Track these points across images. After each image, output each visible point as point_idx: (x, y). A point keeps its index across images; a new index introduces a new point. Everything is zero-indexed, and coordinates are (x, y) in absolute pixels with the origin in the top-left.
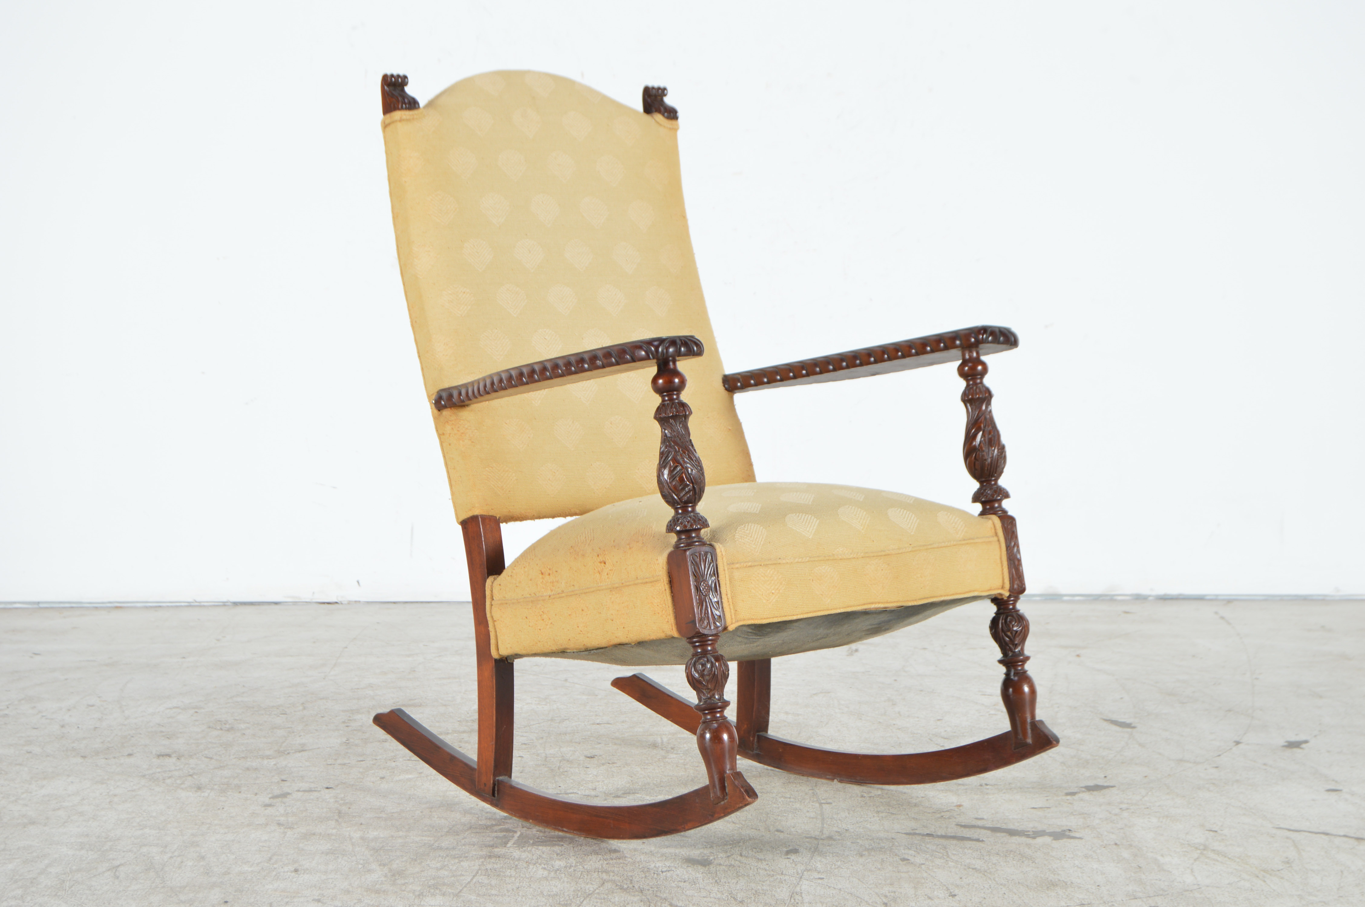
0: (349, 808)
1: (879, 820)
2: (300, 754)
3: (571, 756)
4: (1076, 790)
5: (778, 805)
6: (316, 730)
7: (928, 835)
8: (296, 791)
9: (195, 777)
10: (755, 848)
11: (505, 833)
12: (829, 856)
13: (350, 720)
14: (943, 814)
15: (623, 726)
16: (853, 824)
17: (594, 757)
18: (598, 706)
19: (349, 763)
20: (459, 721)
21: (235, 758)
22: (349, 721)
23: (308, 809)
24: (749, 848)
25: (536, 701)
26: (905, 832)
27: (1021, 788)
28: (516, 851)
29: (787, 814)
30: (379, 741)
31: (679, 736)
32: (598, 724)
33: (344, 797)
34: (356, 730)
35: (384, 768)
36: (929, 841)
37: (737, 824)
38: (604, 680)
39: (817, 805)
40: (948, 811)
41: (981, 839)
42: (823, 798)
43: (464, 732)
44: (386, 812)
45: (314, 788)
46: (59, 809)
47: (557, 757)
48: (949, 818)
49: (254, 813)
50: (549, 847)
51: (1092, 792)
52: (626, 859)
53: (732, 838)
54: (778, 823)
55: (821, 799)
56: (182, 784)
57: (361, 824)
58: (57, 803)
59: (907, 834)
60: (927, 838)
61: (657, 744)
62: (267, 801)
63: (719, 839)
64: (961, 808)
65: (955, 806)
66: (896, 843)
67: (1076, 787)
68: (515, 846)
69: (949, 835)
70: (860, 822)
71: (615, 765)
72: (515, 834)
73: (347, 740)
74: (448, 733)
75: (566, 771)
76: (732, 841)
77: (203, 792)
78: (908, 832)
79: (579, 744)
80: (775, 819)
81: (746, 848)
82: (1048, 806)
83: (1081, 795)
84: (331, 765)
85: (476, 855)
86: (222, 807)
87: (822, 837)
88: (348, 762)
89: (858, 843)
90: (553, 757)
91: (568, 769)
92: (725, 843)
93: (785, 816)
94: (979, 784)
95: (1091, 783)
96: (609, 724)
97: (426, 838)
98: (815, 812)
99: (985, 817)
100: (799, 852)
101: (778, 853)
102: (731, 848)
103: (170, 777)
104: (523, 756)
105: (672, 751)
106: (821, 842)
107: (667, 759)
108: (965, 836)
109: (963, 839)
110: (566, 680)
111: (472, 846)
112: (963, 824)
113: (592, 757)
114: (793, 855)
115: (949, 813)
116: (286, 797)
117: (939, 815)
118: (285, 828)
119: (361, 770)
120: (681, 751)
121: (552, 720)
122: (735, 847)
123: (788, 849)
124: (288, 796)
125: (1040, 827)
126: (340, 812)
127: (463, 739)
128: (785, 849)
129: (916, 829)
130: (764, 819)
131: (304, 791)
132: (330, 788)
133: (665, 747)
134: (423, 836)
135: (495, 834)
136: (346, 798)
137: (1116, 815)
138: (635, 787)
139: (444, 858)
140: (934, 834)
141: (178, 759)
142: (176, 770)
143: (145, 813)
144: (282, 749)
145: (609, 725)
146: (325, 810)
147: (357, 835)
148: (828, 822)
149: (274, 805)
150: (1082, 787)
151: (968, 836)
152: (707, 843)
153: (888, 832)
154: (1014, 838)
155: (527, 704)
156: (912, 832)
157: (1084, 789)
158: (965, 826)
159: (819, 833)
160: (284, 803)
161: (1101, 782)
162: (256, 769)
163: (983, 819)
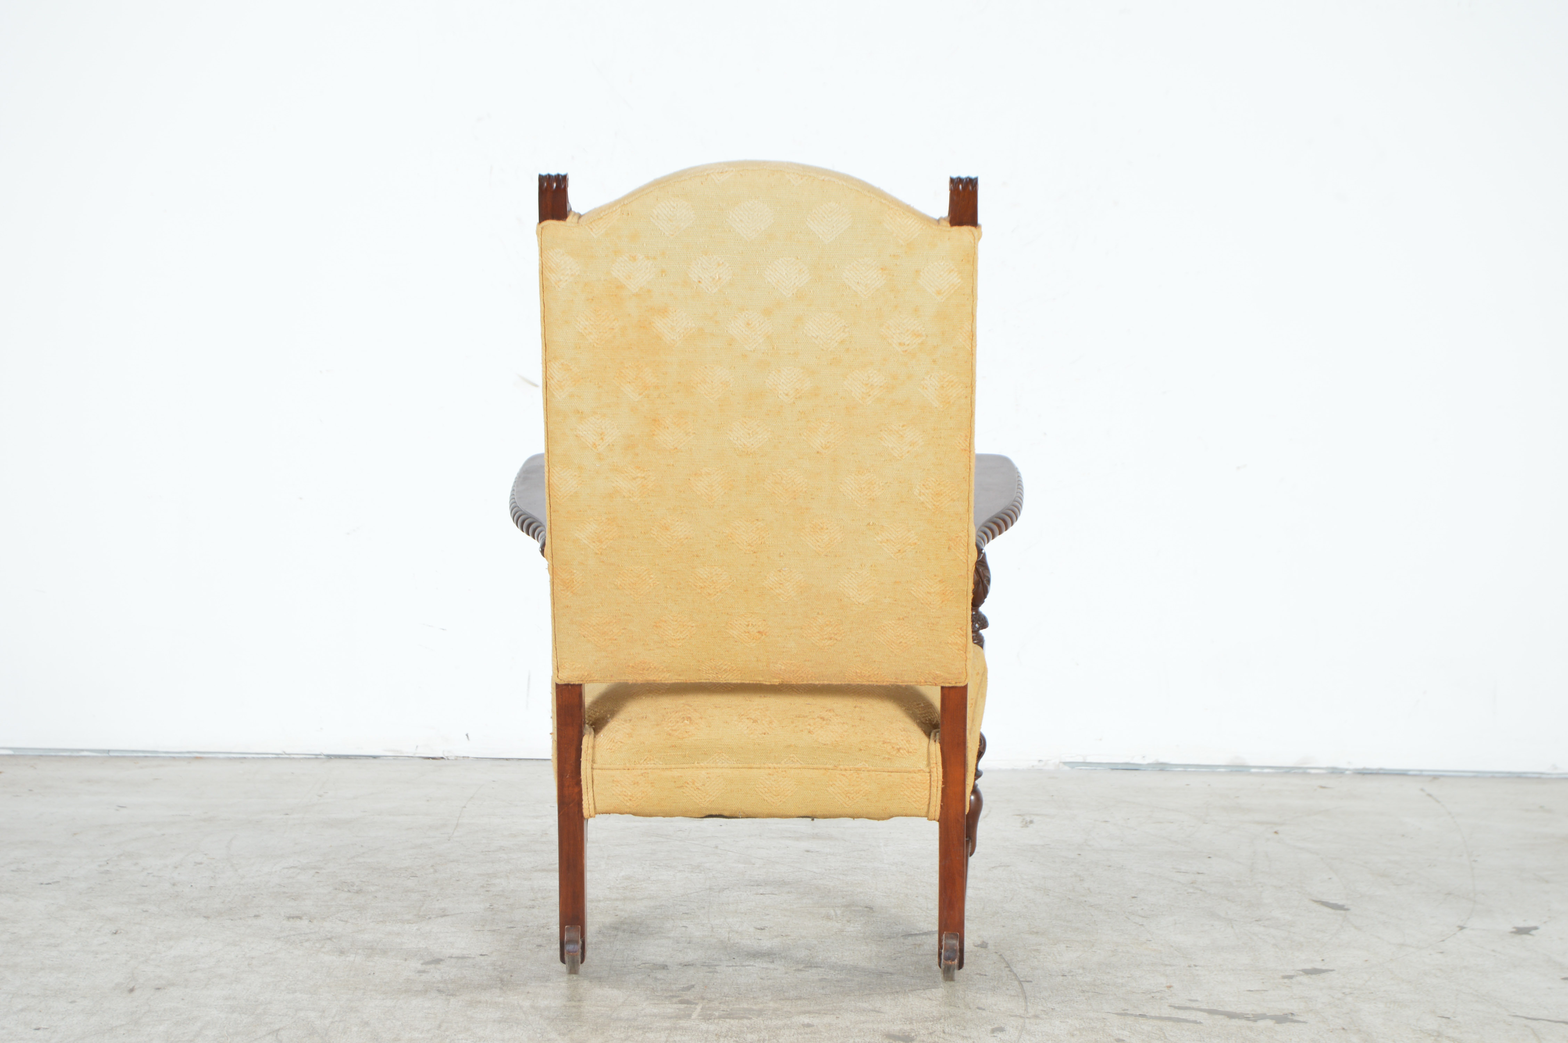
0: (511, 976)
1: (1086, 999)
2: (443, 919)
3: (739, 927)
4: (1292, 973)
5: (974, 982)
6: (454, 894)
7: (1141, 1015)
8: (449, 957)
9: (334, 940)
10: (958, 1026)
11: (686, 1005)
12: (1038, 1035)
13: (489, 884)
14: (1153, 995)
15: (789, 896)
16: (1058, 1003)
17: (764, 929)
18: (758, 875)
19: (499, 930)
20: (608, 888)
21: (373, 922)
22: (488, 886)
23: (467, 976)
24: (952, 1025)
25: (688, 868)
26: (1116, 1012)
27: (1233, 970)
28: (703, 1023)
29: (985, 992)
30: (526, 907)
31: (853, 908)
32: (761, 894)
33: (502, 965)
34: (498, 895)
35: (539, 935)
36: (1143, 1021)
37: (934, 1000)
38: (759, 848)
39: (1016, 983)
40: (1158, 992)
41: (1198, 1021)
42: (1021, 976)
43: (617, 899)
44: (551, 980)
45: (467, 955)
46: (195, 971)
47: (724, 928)
48: (1161, 999)
49: (409, 979)
50: (737, 1020)
51: (1310, 975)
52: (822, 1034)
53: (931, 1014)
54: (977, 1001)
55: (1019, 977)
56: (322, 947)
57: (528, 993)
58: (191, 964)
59: (1117, 1014)
60: (1140, 1018)
61: (831, 917)
62: (419, 967)
63: (917, 1015)
64: (1171, 989)
65: (1165, 987)
66: (1108, 1023)
67: (1293, 970)
68: (700, 1018)
69: (1164, 1016)
70: (1066, 1001)
71: (789, 938)
72: (697, 1006)
73: (490, 906)
74: (600, 901)
75: (737, 943)
76: (932, 1018)
77: (347, 956)
78: (1118, 1012)
79: (746, 914)
80: (975, 997)
81: (948, 1025)
82: (1265, 989)
83: (1299, 978)
84: (479, 931)
85: (660, 1026)
86: (373, 973)
87: (1028, 1016)
88: (497, 929)
89: (1068, 1022)
90: (720, 928)
91: (739, 940)
92: (925, 1019)
93: (984, 993)
94: (1187, 965)
95: (1308, 966)
96: (773, 894)
97: (602, 1009)
98: (1016, 990)
99: (1199, 999)
100: (1005, 1031)
101: (983, 1031)
102: (932, 1025)
103: (307, 941)
104: (687, 925)
105: (849, 924)
106: (1027, 1021)
107: (845, 933)
108: (1181, 1017)
109: (1178, 1020)
110: (716, 847)
111: (654, 1017)
112: (1177, 1005)
113: (762, 929)
114: (999, 1033)
115: (1159, 994)
116: (439, 963)
117: (1149, 996)
118: (447, 995)
119: (514, 937)
120: (858, 925)
121: (710, 889)
122: (937, 1023)
123: (993, 1027)
124: (441, 963)
125: (1260, 1011)
126: (502, 980)
127: (617, 907)
128: (990, 1028)
129: (1127, 1010)
130: (963, 996)
131: (458, 958)
132: (484, 955)
133: (840, 920)
134: (598, 1006)
135: (675, 1006)
136: (505, 966)
137: (1339, 999)
138: (815, 960)
139: (627, 1029)
140: (1147, 1014)
141: (310, 921)
142: (311, 933)
143: (291, 977)
144: (421, 913)
145: (774, 896)
146: (485, 978)
147: (527, 1004)
148: (1032, 1001)
149: (428, 972)
150: (1299, 970)
151: (1184, 1017)
152: (905, 1019)
153: (1098, 1012)
154: (1233, 1020)
155: (680, 871)
156: (1122, 1012)
157: (1301, 972)
158: (1179, 1008)
159: (1023, 1011)
160: (439, 970)
161: (1319, 966)
162: (399, 934)
163: (1197, 1001)
